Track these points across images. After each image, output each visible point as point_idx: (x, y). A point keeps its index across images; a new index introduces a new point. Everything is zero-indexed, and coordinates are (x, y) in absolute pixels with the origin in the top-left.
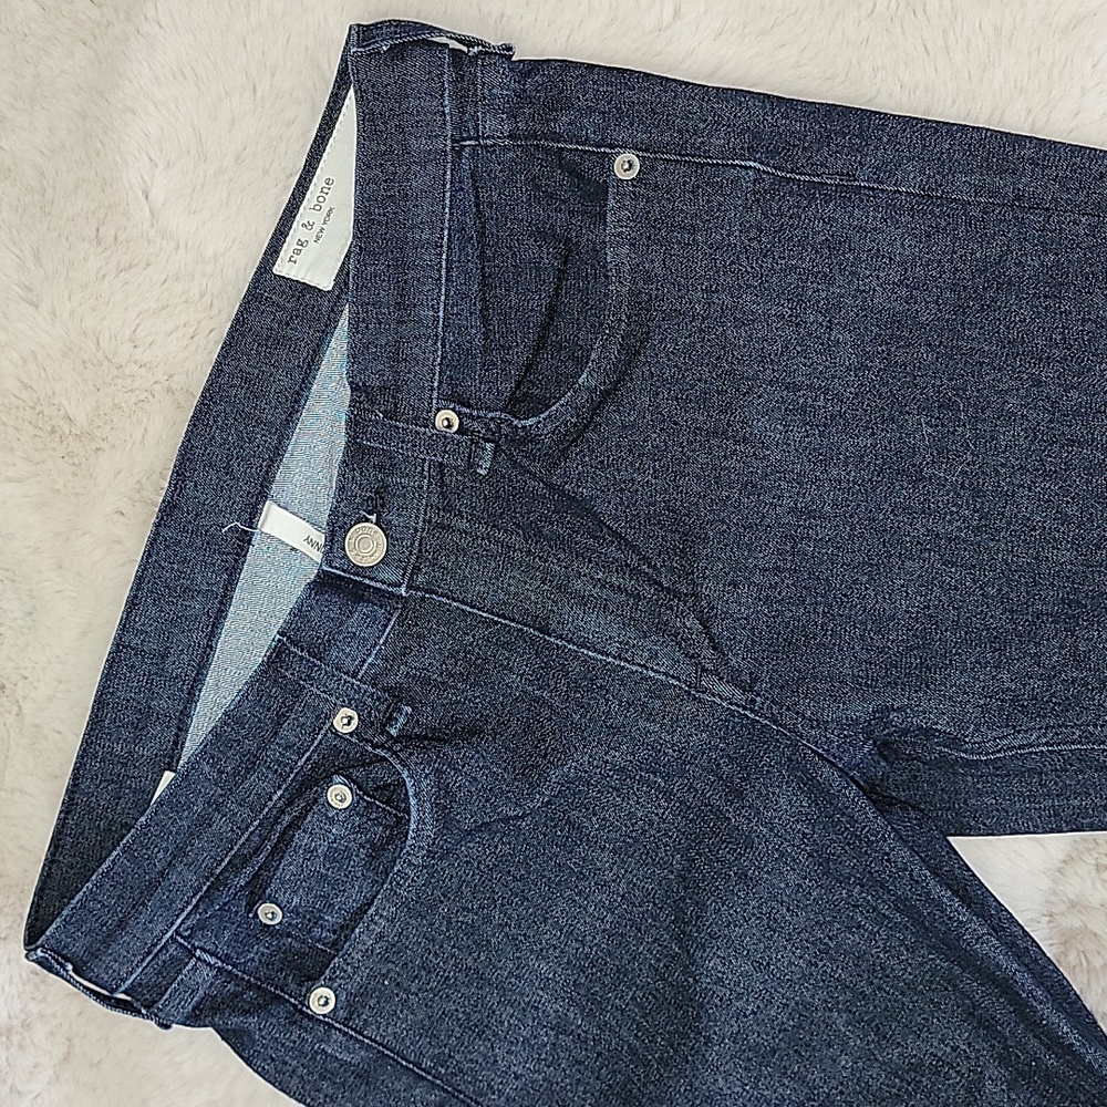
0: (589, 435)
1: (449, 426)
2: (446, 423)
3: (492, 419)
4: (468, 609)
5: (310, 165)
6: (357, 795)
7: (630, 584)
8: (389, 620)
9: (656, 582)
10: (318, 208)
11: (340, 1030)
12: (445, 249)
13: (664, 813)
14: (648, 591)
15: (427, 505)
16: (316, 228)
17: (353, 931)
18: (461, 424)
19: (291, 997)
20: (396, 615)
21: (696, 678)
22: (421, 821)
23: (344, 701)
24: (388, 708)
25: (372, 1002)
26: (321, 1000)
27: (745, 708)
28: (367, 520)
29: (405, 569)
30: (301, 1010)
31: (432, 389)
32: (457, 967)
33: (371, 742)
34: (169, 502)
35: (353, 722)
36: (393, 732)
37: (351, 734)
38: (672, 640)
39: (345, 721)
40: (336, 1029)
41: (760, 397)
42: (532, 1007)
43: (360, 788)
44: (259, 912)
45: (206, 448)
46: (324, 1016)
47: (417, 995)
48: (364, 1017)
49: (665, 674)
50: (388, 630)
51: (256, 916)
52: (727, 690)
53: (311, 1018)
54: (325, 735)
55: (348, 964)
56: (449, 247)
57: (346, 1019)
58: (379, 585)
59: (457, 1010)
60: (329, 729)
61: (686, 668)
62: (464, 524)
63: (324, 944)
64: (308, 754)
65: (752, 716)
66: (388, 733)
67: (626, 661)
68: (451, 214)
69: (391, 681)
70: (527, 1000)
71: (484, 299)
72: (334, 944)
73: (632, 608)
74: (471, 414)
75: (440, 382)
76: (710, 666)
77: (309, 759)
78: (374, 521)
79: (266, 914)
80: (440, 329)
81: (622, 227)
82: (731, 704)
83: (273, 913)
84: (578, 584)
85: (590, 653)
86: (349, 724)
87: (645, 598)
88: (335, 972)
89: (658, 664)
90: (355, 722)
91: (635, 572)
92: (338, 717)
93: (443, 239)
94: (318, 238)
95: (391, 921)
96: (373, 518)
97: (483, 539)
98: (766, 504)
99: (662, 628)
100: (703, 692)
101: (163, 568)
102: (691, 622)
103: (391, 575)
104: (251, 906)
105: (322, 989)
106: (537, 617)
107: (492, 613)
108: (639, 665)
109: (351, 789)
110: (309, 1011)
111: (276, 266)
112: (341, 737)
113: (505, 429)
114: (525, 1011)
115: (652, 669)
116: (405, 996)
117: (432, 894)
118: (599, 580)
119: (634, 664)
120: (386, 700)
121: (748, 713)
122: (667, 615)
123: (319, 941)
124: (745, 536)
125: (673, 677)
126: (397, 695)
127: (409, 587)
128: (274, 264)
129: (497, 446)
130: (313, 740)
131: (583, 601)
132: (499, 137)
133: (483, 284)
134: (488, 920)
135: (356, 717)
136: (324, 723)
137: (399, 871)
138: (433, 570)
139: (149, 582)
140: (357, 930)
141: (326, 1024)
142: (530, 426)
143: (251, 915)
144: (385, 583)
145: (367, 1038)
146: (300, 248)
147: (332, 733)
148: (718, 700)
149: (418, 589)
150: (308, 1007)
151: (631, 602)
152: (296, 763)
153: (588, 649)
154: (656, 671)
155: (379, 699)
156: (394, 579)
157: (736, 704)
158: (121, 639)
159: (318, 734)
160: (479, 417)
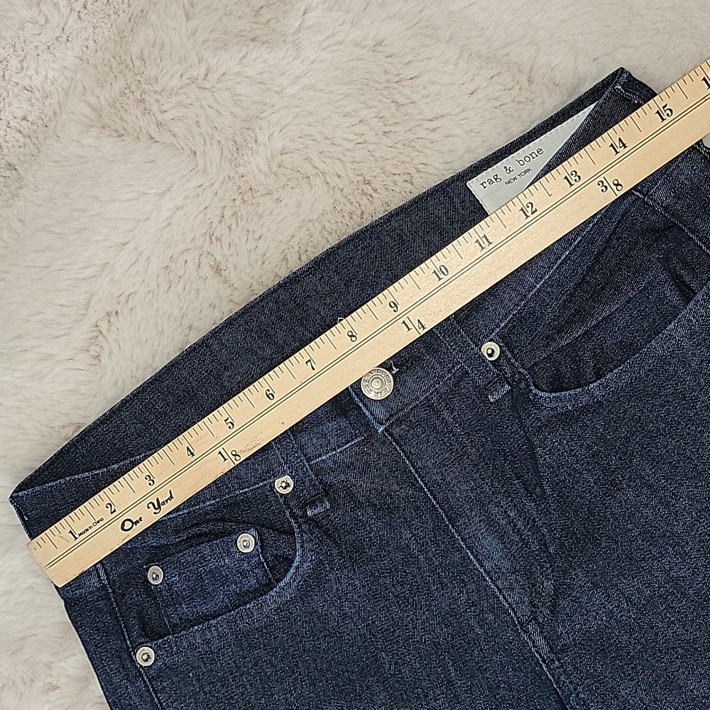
1: (490, 355)
2: (490, 352)
3: (520, 372)
5: (535, 133)
8: (353, 440)
9: (545, 544)
10: (522, 163)
11: (145, 682)
12: (571, 248)
13: (440, 695)
14: (535, 547)
16: (512, 175)
17: (193, 626)
18: (499, 358)
19: (129, 640)
20: (359, 439)
21: (526, 620)
22: (289, 584)
23: (292, 472)
24: (316, 495)
25: (175, 679)
26: (145, 655)
27: (544, 661)
28: (390, 370)
29: (392, 416)
30: (130, 652)
31: (498, 326)
32: (242, 695)
33: (291, 509)
34: (297, 276)
35: (288, 488)
36: (309, 513)
37: (282, 495)
38: (529, 587)
39: (284, 485)
40: (143, 679)
41: (696, 487)
44: (151, 569)
45: (344, 261)
46: (141, 666)
47: (206, 694)
48: (165, 684)
49: (509, 604)
50: (347, 445)
51: (147, 569)
52: (541, 642)
53: (133, 662)
54: (265, 485)
55: (176, 645)
56: (574, 249)
57: (153, 677)
58: (368, 413)
60: (271, 483)
61: (525, 611)
63: (169, 621)
64: (246, 490)
65: (545, 669)
66: (306, 510)
67: (491, 578)
68: (591, 230)
69: (330, 479)
71: (571, 295)
72: (175, 625)
73: (518, 549)
74: (510, 359)
75: (506, 326)
76: (540, 620)
77: (246, 493)
78: (394, 372)
79: (154, 573)
80: (531, 294)
81: (694, 317)
82: (537, 652)
83: (157, 576)
85: (471, 557)
86: (285, 488)
87: (530, 548)
88: (165, 644)
89: (510, 595)
90: (290, 489)
91: (535, 529)
92: (282, 479)
93: (575, 241)
94: (509, 182)
95: (220, 637)
96: (395, 370)
97: (454, 436)
98: (651, 553)
99: (529, 574)
100: (525, 632)
101: (264, 314)
102: (549, 585)
103: (381, 414)
104: (150, 562)
105: (149, 649)
107: (426, 485)
108: (498, 588)
110: (134, 657)
111: (470, 181)
112: (274, 493)
113: (523, 385)
115: (503, 595)
116: (198, 690)
117: (257, 639)
118: (509, 516)
119: (494, 583)
120: (318, 490)
121: (544, 666)
123: (167, 616)
124: (623, 562)
125: (513, 610)
126: (327, 491)
127: (386, 430)
128: (470, 179)
129: (511, 390)
130: (255, 484)
131: (490, 522)
132: (658, 204)
133: (579, 285)
135: (292, 487)
136: (270, 478)
137: (249, 609)
138: (408, 431)
139: (250, 316)
140: (196, 628)
141: (139, 672)
142: (541, 397)
143: (144, 567)
144: (373, 415)
145: (158, 699)
146: (494, 180)
147: (271, 486)
148: (530, 644)
149: (391, 435)
150: (135, 654)
151: (520, 545)
152: (235, 490)
153: (472, 553)
154: (504, 598)
155: (314, 485)
156: (381, 417)
157: (540, 655)
158: (208, 339)
159: (261, 482)
160: (513, 365)
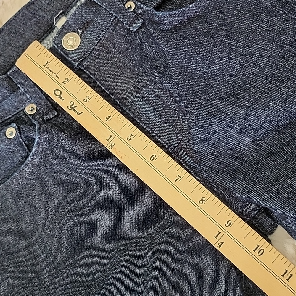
0: (185, 30)
2: (129, 7)
4: (98, 83)
6: (18, 135)
7: (166, 100)
9: (177, 102)
14: (173, 105)
15: (103, 36)
18: (135, 8)
21: (176, 149)
22: (35, 155)
24: (49, 110)
28: (77, 32)
29: (81, 57)
35: (33, 111)
36: (46, 119)
37: (31, 115)
38: (173, 129)
39: (31, 109)
42: (35, 257)
43: (20, 133)
49: (164, 142)
52: (187, 159)
54: (20, 111)
58: (68, 58)
59: (6, 243)
60: (23, 110)
61: (174, 143)
62: (113, 50)
64: (10, 116)
66: (44, 119)
70: (35, 254)
73: (163, 109)
74: (141, 6)
76: (185, 147)
77: (10, 118)
84: (145, 91)
86: (32, 110)
87: (170, 107)
89: (163, 136)
90: (35, 111)
92: (28, 106)
96: (80, 32)
99: (172, 122)
100: (177, 156)
103: (75, 56)
106: (123, 98)
107: (107, 89)
109: (16, 132)
112: (26, 115)
114: (31, 258)
118: (155, 93)
122: (176, 118)
125: (167, 144)
126: (55, 107)
127: (80, 64)
130: (14, 112)
134: (39, 214)
135: (36, 109)
136: (22, 107)
138: (92, 62)
142: (161, 16)
144: (71, 59)
147: (23, 112)
149: (83, 66)
151: (164, 107)
152: (4, 118)
155: (47, 105)
156: (76, 58)
157: (188, 166)
159: (17, 110)
160: (143, 8)
